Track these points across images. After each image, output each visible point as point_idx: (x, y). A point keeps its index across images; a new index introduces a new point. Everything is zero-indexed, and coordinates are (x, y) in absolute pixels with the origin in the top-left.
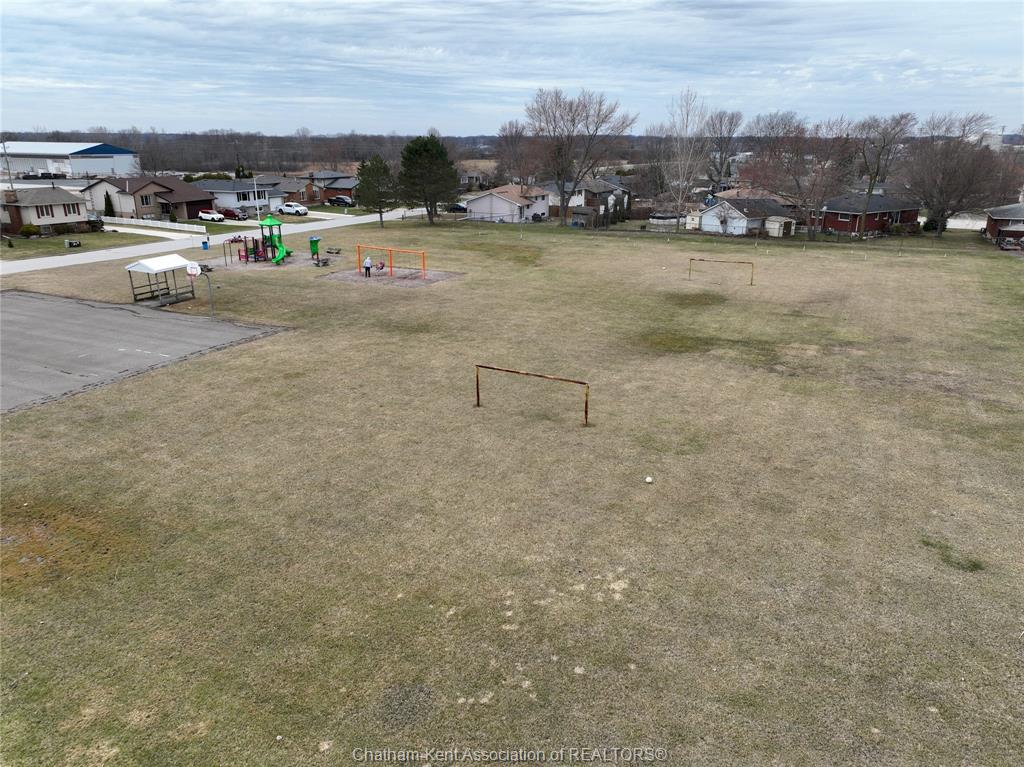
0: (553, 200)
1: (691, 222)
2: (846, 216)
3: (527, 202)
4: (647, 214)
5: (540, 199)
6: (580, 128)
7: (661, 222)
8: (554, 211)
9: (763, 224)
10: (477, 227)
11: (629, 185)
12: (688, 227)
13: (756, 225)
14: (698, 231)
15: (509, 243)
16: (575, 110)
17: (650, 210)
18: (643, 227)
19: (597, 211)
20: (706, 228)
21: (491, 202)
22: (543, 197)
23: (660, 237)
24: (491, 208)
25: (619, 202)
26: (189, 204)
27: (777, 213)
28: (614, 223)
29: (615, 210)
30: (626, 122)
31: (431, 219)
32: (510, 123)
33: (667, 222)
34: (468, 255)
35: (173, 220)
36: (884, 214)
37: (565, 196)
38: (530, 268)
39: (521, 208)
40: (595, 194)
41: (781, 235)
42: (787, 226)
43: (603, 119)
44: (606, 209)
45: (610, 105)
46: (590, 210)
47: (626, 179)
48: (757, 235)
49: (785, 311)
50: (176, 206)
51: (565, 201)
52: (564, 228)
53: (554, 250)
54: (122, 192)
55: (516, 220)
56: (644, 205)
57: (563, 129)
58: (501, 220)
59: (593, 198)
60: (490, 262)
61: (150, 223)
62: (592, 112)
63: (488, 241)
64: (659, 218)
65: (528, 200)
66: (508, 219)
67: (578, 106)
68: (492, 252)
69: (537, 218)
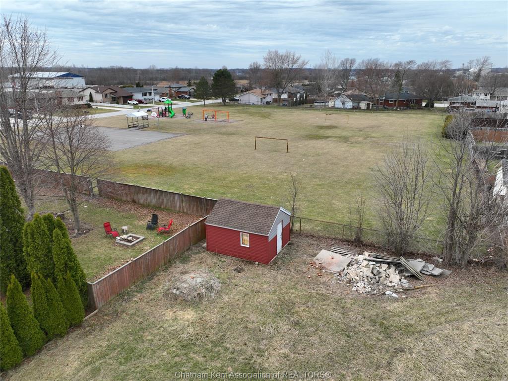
0: (275, 96)
1: (330, 104)
2: (391, 101)
3: (264, 96)
4: (313, 101)
5: (269, 95)
6: (286, 66)
7: (318, 104)
8: (275, 100)
9: (359, 104)
10: (244, 106)
11: (307, 90)
12: (329, 106)
13: (356, 104)
14: (333, 107)
15: (258, 111)
16: (283, 59)
17: (315, 100)
18: (311, 106)
19: (293, 100)
20: (336, 106)
21: (249, 96)
22: (270, 94)
23: (318, 109)
24: (249, 99)
25: (301, 96)
26: (123, 97)
27: (364, 100)
28: (299, 105)
29: (300, 99)
30: (304, 63)
31: (224, 103)
32: (254, 63)
33: (321, 104)
34: (242, 115)
35: (118, 103)
36: (408, 100)
37: (280, 94)
38: (267, 119)
39: (261, 99)
40: (292, 94)
41: (366, 108)
42: (368, 105)
43: (295, 62)
44: (296, 99)
45: (298, 57)
46: (290, 99)
47: (305, 88)
48: (356, 109)
49: (357, 130)
50: (119, 98)
51: (279, 96)
52: (279, 107)
53: (275, 113)
54: (97, 92)
55: (259, 104)
56: (312, 98)
57: (279, 66)
58: (253, 104)
59: (291, 95)
60: (251, 117)
61: (110, 105)
62: (290, 59)
63: (249, 111)
64: (318, 103)
65: (264, 95)
66: (256, 103)
67: (285, 57)
68: (251, 114)
69: (268, 103)
